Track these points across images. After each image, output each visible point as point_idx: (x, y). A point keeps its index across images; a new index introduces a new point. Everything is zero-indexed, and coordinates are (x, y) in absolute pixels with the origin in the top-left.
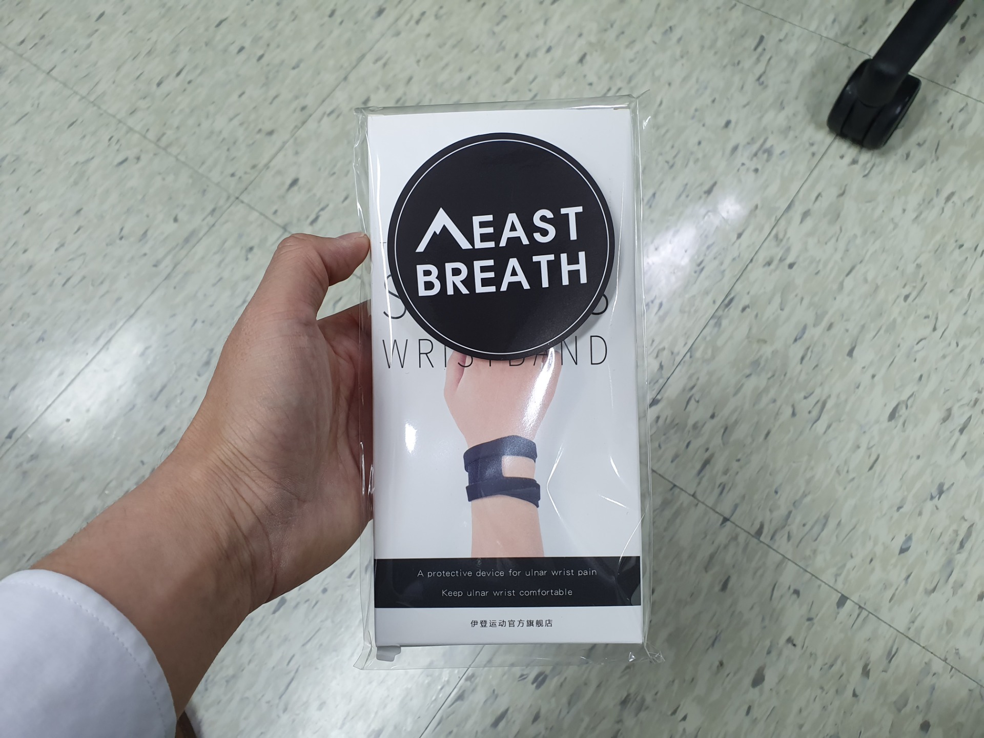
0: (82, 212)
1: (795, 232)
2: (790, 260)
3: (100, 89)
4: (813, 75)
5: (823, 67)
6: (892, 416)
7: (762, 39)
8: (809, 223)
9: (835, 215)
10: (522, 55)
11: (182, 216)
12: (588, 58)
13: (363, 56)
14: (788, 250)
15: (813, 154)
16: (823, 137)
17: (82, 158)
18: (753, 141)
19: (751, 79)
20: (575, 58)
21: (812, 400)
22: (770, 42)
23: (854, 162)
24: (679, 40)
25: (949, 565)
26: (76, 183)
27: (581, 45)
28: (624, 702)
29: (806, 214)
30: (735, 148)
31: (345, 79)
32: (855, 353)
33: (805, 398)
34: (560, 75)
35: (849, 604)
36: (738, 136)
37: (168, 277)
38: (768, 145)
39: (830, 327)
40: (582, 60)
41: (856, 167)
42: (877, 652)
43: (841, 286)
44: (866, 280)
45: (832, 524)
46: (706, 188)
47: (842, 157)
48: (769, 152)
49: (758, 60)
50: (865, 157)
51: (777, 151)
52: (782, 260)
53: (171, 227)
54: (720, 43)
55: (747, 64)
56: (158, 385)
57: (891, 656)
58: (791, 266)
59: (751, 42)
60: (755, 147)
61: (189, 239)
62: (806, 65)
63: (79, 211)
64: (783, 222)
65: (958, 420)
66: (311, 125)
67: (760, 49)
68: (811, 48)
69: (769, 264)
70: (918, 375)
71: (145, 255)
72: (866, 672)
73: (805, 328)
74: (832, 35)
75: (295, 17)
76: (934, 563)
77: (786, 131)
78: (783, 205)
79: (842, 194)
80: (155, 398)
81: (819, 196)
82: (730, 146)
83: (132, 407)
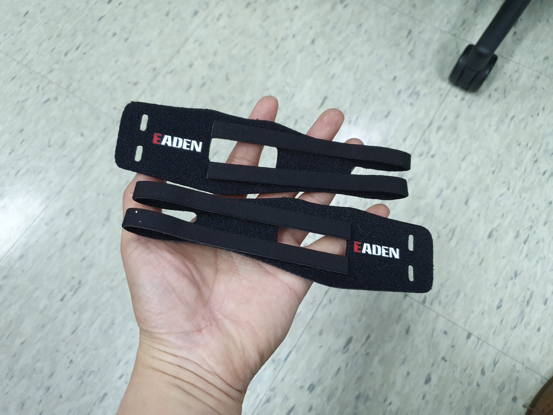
0: (24, 131)
1: (434, 138)
2: (432, 153)
3: (29, 57)
4: (439, 52)
5: (444, 48)
6: (490, 236)
7: (410, 31)
8: (441, 133)
9: (454, 128)
10: (279, 39)
11: (86, 133)
12: (316, 41)
13: (187, 40)
14: (431, 148)
15: (441, 95)
16: (446, 86)
17: (21, 99)
18: (408, 88)
19: (406, 54)
20: (309, 41)
21: (448, 229)
22: (415, 33)
23: (463, 99)
24: (366, 31)
25: (522, 314)
26: (18, 114)
27: (312, 34)
28: (358, 397)
29: (439, 128)
30: (400, 92)
31: (178, 52)
32: (470, 203)
33: (444, 228)
34: (301, 50)
35: (472, 337)
36: (401, 85)
37: (80, 169)
38: (418, 89)
39: (455, 189)
40: (313, 42)
41: (464, 102)
42: (488, 362)
43: (460, 168)
44: (472, 164)
45: (462, 295)
46: (385, 113)
47: (456, 96)
48: (418, 94)
49: (409, 43)
50: (469, 96)
51: (422, 93)
52: (428, 153)
53: (79, 139)
54: (388, 34)
55: (403, 45)
56: (79, 232)
57: (495, 364)
58: (433, 156)
59: (404, 33)
60: (410, 91)
61: (91, 147)
62: (435, 46)
63: (22, 131)
64: (427, 133)
65: (523, 237)
66: (160, 79)
67: (410, 37)
68: (437, 36)
69: (421, 155)
70: (501, 214)
71: (65, 156)
72: (483, 373)
73: (442, 191)
74: (447, 29)
75: (145, 15)
76: (515, 313)
77: (426, 82)
78: (427, 123)
79: (457, 117)
80: (78, 240)
81: (445, 118)
82: (397, 91)
83: (64, 246)
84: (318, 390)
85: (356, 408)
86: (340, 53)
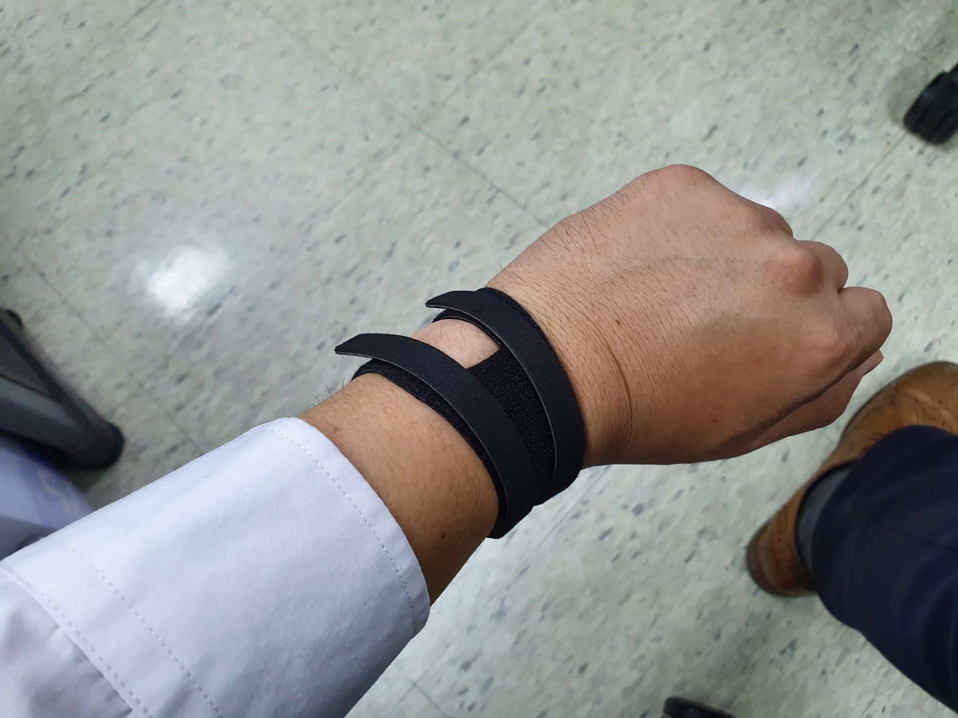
0: (291, 125)
1: (867, 203)
2: (860, 222)
3: (308, 28)
4: (896, 80)
5: (904, 75)
6: (927, 348)
7: (856, 47)
8: (879, 196)
9: (900, 192)
10: (658, 38)
11: (373, 136)
12: (712, 48)
13: (525, 25)
14: (859, 216)
15: (888, 143)
16: (897, 131)
17: (291, 82)
18: (840, 127)
19: (844, 78)
20: (701, 46)
22: (864, 49)
23: (921, 152)
24: (789, 40)
26: (286, 101)
27: (707, 35)
28: (701, 533)
29: (876, 190)
30: (825, 133)
31: (511, 41)
32: (905, 299)
34: (689, 57)
36: (829, 123)
37: (360, 183)
38: (853, 132)
39: (886, 277)
40: (707, 48)
41: (923, 157)
43: (899, 248)
44: (919, 245)
46: (800, 159)
47: (911, 148)
48: (852, 138)
50: (930, 150)
51: (859, 138)
52: (854, 222)
53: (363, 144)
54: (822, 47)
55: (843, 64)
56: (350, 265)
58: (860, 228)
59: (847, 48)
60: (842, 132)
61: (378, 155)
62: (891, 71)
63: (288, 124)
64: (857, 194)
66: (481, 75)
67: (854, 55)
68: (896, 58)
69: (843, 224)
70: (951, 321)
71: (341, 164)
73: (866, 276)
74: (914, 49)
77: (868, 123)
78: (859, 180)
79: (908, 176)
80: (348, 274)
81: (888, 177)
82: (821, 130)
83: (329, 280)
84: (648, 513)
85: (696, 544)
86: (745, 68)
